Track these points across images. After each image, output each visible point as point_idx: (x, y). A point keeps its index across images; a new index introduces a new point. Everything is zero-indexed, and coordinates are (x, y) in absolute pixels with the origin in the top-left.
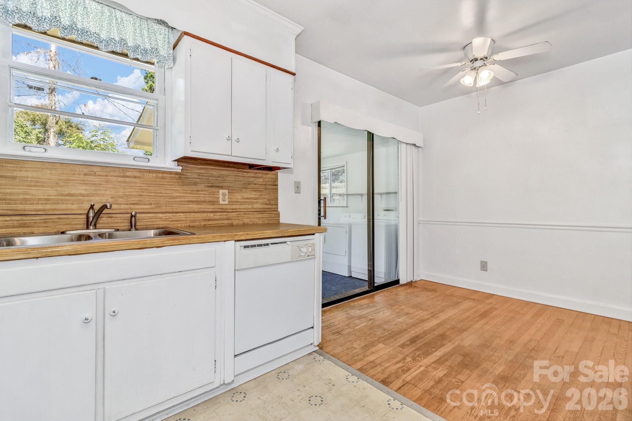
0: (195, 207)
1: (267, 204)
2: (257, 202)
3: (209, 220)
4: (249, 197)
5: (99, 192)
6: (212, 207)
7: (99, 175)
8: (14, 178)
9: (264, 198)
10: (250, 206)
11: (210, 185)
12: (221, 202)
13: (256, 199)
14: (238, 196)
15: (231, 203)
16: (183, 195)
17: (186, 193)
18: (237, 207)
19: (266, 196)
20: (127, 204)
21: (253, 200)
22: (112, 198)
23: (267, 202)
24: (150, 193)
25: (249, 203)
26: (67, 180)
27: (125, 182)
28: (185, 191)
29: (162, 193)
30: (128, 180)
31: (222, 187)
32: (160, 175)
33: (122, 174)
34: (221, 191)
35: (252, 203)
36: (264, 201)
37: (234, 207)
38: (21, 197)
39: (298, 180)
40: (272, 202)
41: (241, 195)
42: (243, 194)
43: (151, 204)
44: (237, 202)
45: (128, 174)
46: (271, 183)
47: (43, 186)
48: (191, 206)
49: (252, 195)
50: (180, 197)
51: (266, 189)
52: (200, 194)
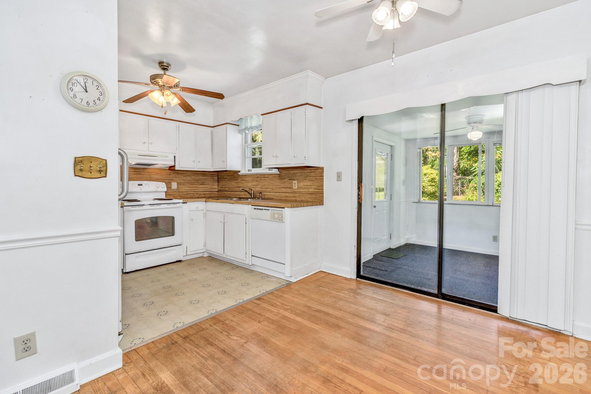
0: (284, 190)
1: (317, 189)
2: (311, 188)
3: (287, 197)
4: (307, 184)
5: (259, 184)
6: (290, 190)
7: (259, 178)
8: (245, 180)
9: (315, 185)
10: (307, 190)
11: (290, 179)
12: (294, 188)
13: (311, 186)
14: (302, 184)
15: (298, 188)
16: (280, 184)
17: (281, 183)
18: (301, 190)
19: (316, 184)
20: (265, 188)
21: (309, 187)
22: (262, 186)
23: (317, 188)
24: (271, 184)
25: (307, 188)
26: (254, 180)
27: (265, 180)
28: (280, 183)
29: (274, 184)
30: (265, 179)
31: (294, 180)
32: (274, 176)
33: (264, 177)
34: (294, 182)
35: (308, 188)
36: (315, 187)
37: (299, 190)
38: (246, 186)
39: (339, 171)
40: (320, 188)
41: (303, 184)
42: (304, 183)
43: (270, 189)
44: (301, 188)
45: (266, 176)
46: (319, 175)
47: (249, 183)
48: (283, 190)
49: (308, 183)
50: (279, 185)
51: (316, 179)
52: (286, 184)
